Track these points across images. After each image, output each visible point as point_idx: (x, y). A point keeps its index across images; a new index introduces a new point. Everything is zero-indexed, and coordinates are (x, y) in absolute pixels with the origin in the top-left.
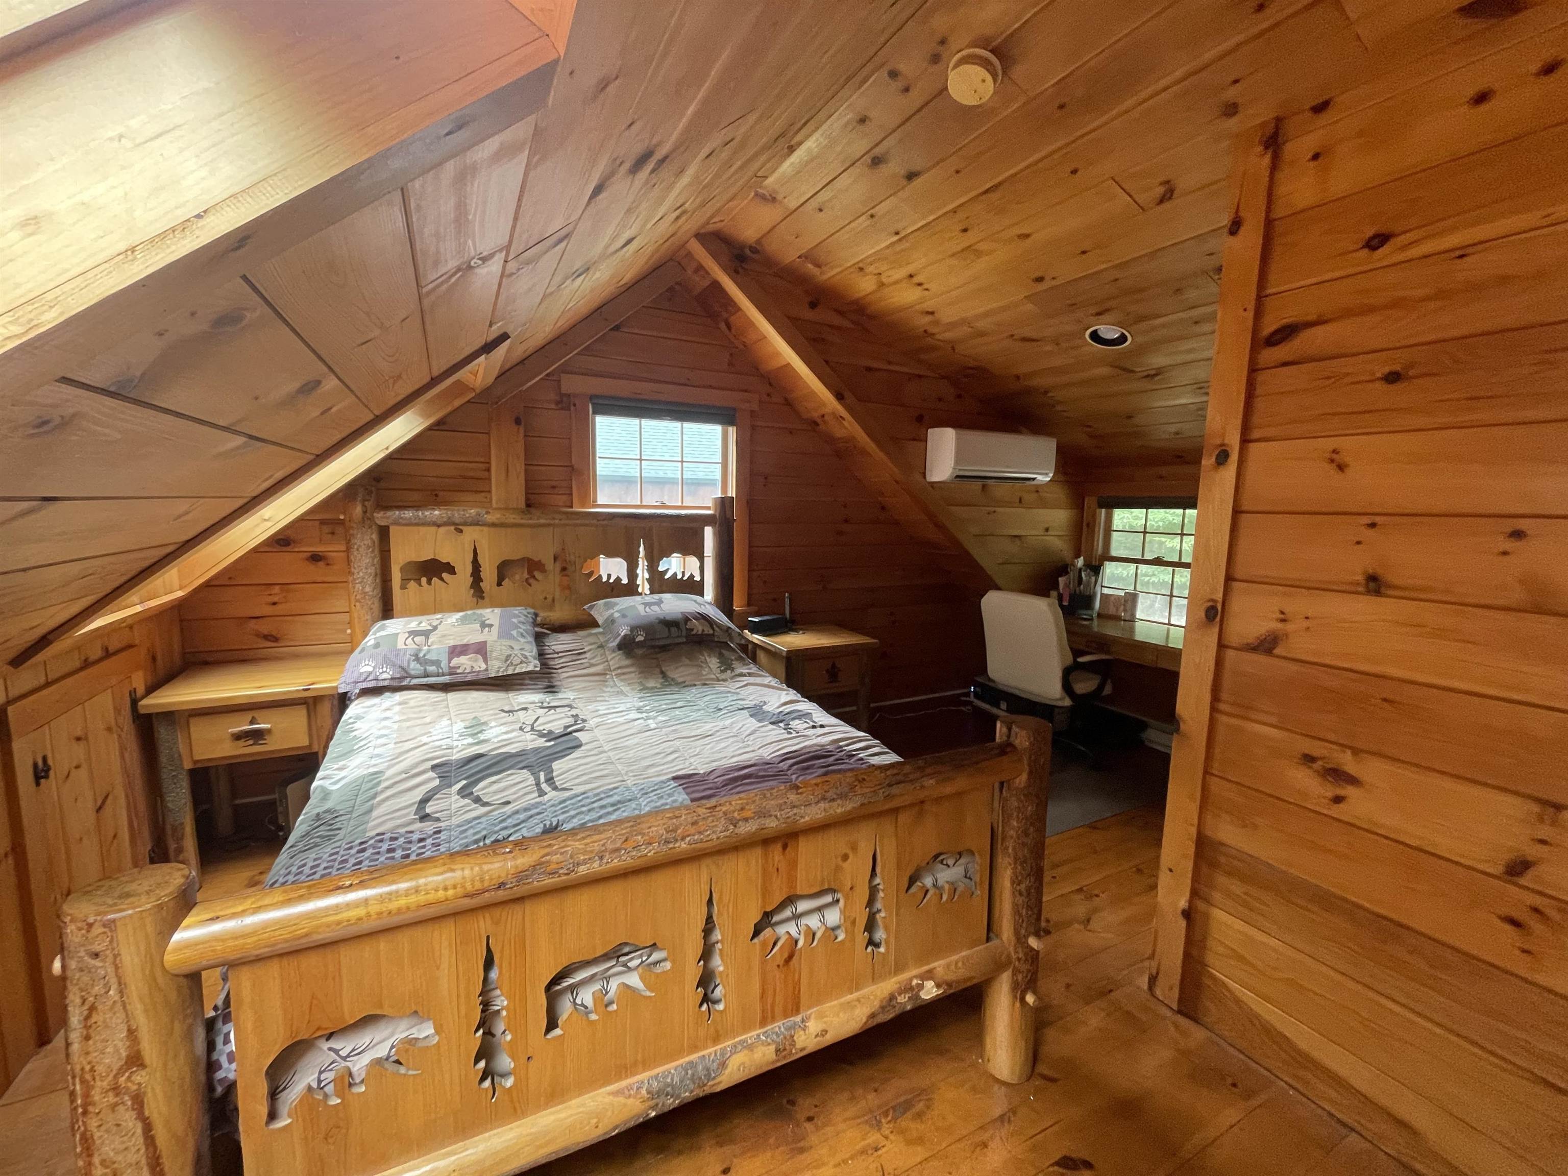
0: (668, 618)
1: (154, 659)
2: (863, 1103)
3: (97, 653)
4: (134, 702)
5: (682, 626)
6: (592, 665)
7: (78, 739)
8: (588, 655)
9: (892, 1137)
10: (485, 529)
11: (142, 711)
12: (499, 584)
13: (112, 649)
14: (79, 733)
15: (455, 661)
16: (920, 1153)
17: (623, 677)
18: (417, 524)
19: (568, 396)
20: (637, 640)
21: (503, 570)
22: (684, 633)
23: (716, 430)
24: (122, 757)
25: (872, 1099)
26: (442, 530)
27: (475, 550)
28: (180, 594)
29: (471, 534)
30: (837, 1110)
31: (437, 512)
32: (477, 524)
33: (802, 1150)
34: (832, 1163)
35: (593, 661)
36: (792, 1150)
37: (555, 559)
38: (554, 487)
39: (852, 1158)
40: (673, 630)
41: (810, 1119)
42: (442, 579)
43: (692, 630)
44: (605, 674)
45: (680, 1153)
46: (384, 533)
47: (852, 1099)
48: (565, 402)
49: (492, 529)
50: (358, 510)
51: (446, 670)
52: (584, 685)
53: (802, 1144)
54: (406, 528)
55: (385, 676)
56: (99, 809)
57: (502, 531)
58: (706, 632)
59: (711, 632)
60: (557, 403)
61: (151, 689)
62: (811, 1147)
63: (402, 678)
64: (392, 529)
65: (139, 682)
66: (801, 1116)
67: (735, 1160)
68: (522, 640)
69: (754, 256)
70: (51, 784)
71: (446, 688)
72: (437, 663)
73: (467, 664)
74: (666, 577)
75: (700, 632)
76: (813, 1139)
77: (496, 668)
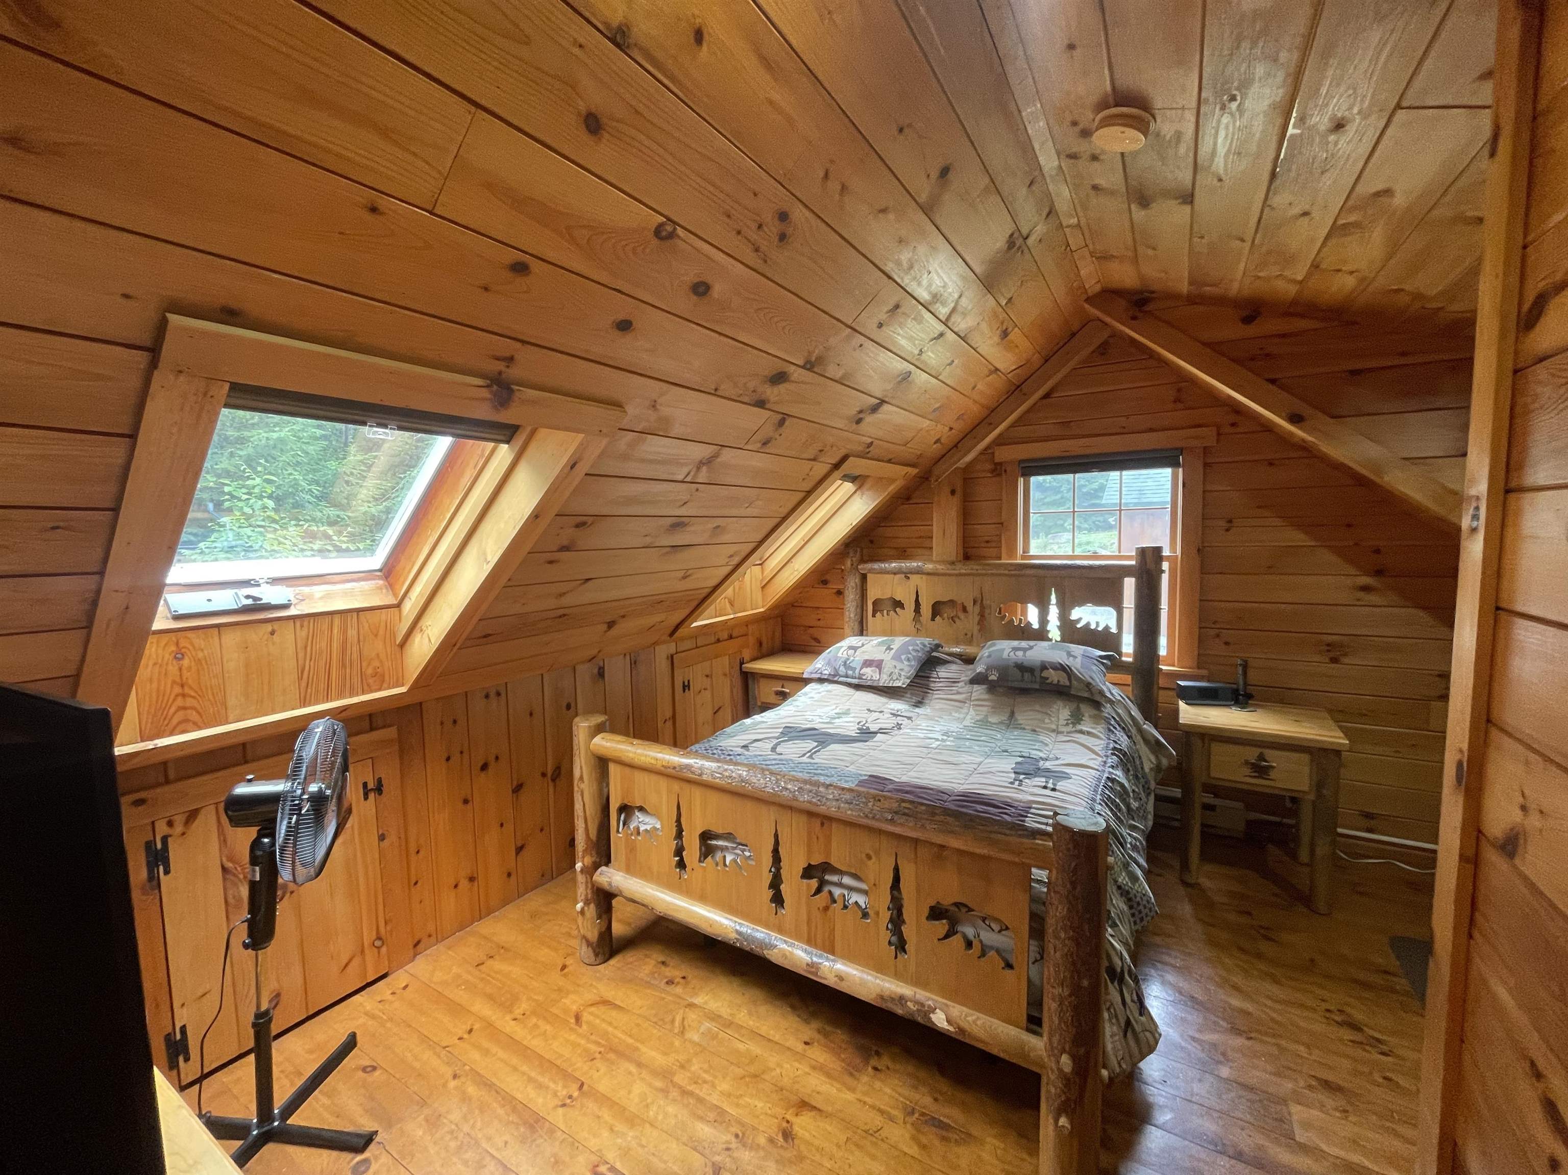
0: (1025, 664)
1: (761, 644)
2: (917, 1096)
3: (725, 635)
4: (742, 663)
5: (1037, 673)
6: (958, 693)
7: (707, 676)
8: (959, 685)
9: (908, 1126)
10: (924, 577)
11: (744, 670)
12: (933, 619)
13: (734, 635)
14: (708, 673)
15: (864, 670)
16: (914, 1150)
17: (978, 708)
18: (881, 573)
19: (1001, 464)
20: (990, 678)
21: (937, 609)
22: (1038, 679)
23: (1167, 472)
24: (732, 692)
25: (924, 1099)
26: (898, 576)
27: (917, 592)
28: (762, 610)
29: (915, 579)
30: (896, 1082)
31: (893, 565)
32: (918, 573)
33: (851, 1075)
34: (859, 1096)
35: (960, 690)
36: (846, 1070)
37: (975, 602)
38: (987, 542)
39: (871, 1106)
40: (1027, 676)
41: (876, 1069)
42: (895, 612)
43: (1047, 679)
44: (965, 703)
45: (799, 1016)
46: (864, 577)
47: (915, 1088)
48: (998, 469)
49: (929, 577)
50: (849, 563)
51: (857, 675)
52: (945, 706)
53: (855, 1073)
54: (879, 575)
55: (826, 672)
56: (715, 713)
57: (936, 578)
58: (1062, 683)
59: (1068, 684)
60: (993, 471)
61: (754, 659)
62: (858, 1080)
63: (835, 676)
64: (869, 575)
65: (746, 654)
66: (874, 1062)
67: (816, 1044)
68: (906, 663)
69: (1153, 295)
70: (690, 694)
71: (858, 687)
72: (854, 669)
73: (870, 674)
74: (1079, 626)
75: (1055, 682)
76: (865, 1079)
77: (884, 680)
